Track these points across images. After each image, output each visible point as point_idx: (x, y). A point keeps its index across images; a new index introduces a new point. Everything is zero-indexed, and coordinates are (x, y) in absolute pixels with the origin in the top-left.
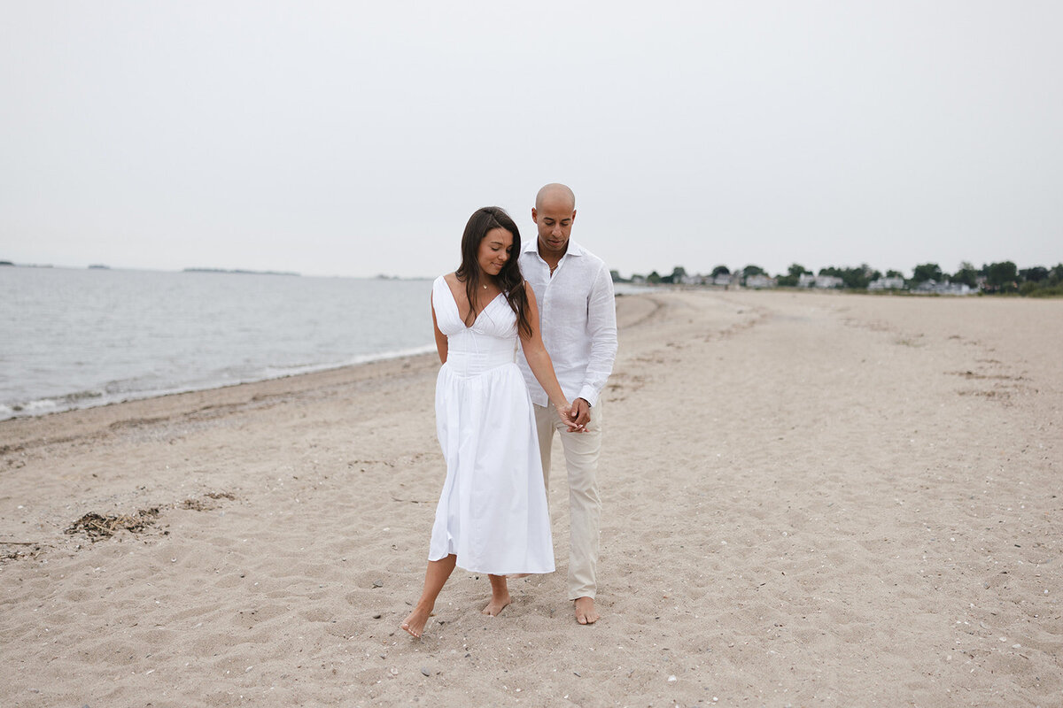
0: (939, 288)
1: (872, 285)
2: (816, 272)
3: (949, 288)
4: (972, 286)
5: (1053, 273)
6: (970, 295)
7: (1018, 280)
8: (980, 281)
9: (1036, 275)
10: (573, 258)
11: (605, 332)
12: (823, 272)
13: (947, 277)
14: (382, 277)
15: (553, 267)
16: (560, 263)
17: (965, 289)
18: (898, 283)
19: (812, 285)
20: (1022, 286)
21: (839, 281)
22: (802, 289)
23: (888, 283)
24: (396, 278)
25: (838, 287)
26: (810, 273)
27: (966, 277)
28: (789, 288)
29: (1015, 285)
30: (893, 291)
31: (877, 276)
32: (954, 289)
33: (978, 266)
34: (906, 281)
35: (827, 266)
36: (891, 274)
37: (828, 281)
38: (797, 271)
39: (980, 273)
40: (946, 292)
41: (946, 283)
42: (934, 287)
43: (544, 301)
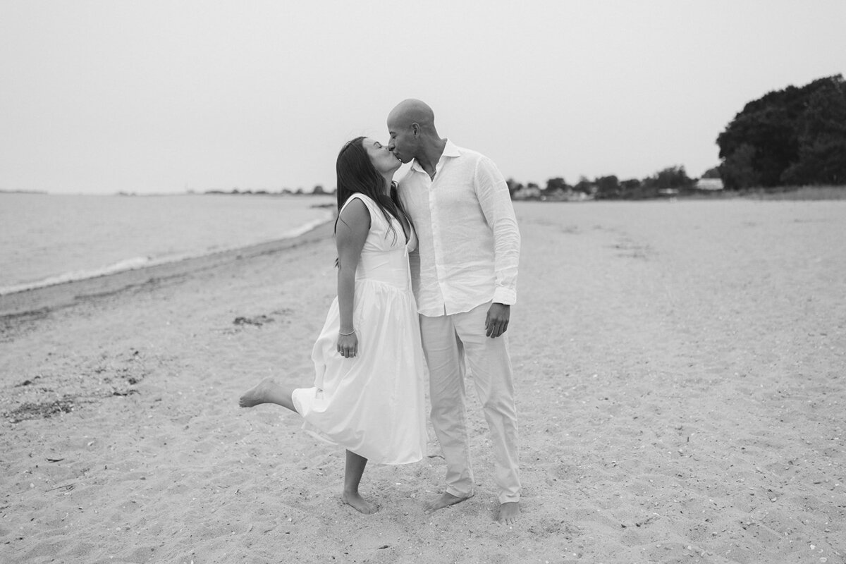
0: (565, 197)
1: (518, 194)
3: (572, 195)
4: (588, 193)
5: (643, 184)
6: (585, 201)
7: (619, 188)
8: (594, 190)
9: (632, 184)
10: (452, 159)
13: (570, 187)
14: (122, 194)
15: (432, 174)
16: (438, 168)
17: (583, 196)
18: (535, 192)
20: (624, 193)
23: (529, 192)
24: (134, 195)
27: (584, 187)
29: (617, 192)
30: (532, 198)
31: (520, 187)
32: (575, 197)
33: (591, 179)
34: (541, 191)
36: (531, 186)
39: (593, 184)
40: (570, 198)
41: (570, 192)
42: (561, 195)
43: (431, 205)
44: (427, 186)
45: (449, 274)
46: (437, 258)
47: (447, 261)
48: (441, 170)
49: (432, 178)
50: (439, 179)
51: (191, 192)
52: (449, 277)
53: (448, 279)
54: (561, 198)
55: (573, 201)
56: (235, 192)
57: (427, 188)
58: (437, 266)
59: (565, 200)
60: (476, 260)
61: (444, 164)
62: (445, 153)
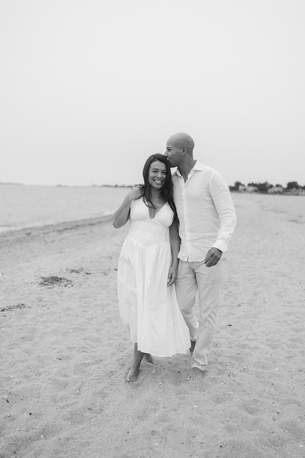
0: (298, 192)
1: (270, 190)
2: (246, 184)
3: (301, 192)
11: (225, 211)
12: (249, 185)
13: (301, 187)
14: (60, 186)
16: (189, 176)
18: (281, 189)
19: (245, 190)
21: (256, 188)
22: (240, 192)
23: (276, 189)
24: (65, 186)
25: (256, 191)
26: (243, 185)
28: (235, 191)
30: (279, 193)
31: (271, 186)
34: (284, 189)
35: (251, 182)
36: (278, 186)
37: (251, 189)
38: (238, 184)
40: (300, 193)
41: (301, 189)
42: (295, 191)
43: (183, 197)
44: (182, 186)
45: (192, 238)
46: (186, 228)
47: (192, 231)
48: (191, 178)
49: (185, 181)
50: (189, 183)
51: (94, 186)
52: (193, 240)
53: (192, 240)
54: (295, 193)
55: (302, 195)
56: (116, 186)
57: (181, 187)
58: (186, 233)
59: (298, 195)
60: (209, 232)
61: (194, 174)
62: (195, 168)
